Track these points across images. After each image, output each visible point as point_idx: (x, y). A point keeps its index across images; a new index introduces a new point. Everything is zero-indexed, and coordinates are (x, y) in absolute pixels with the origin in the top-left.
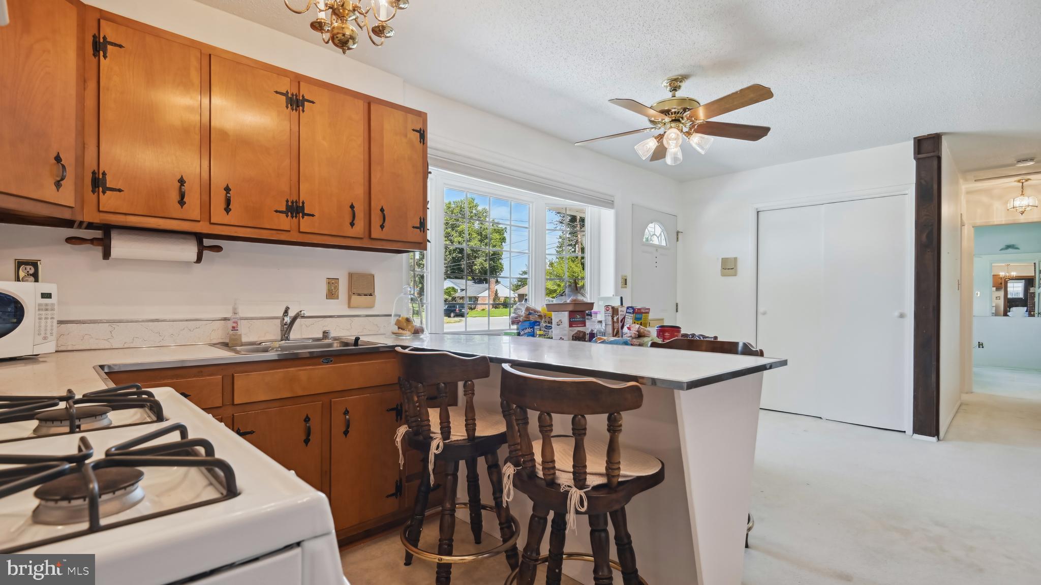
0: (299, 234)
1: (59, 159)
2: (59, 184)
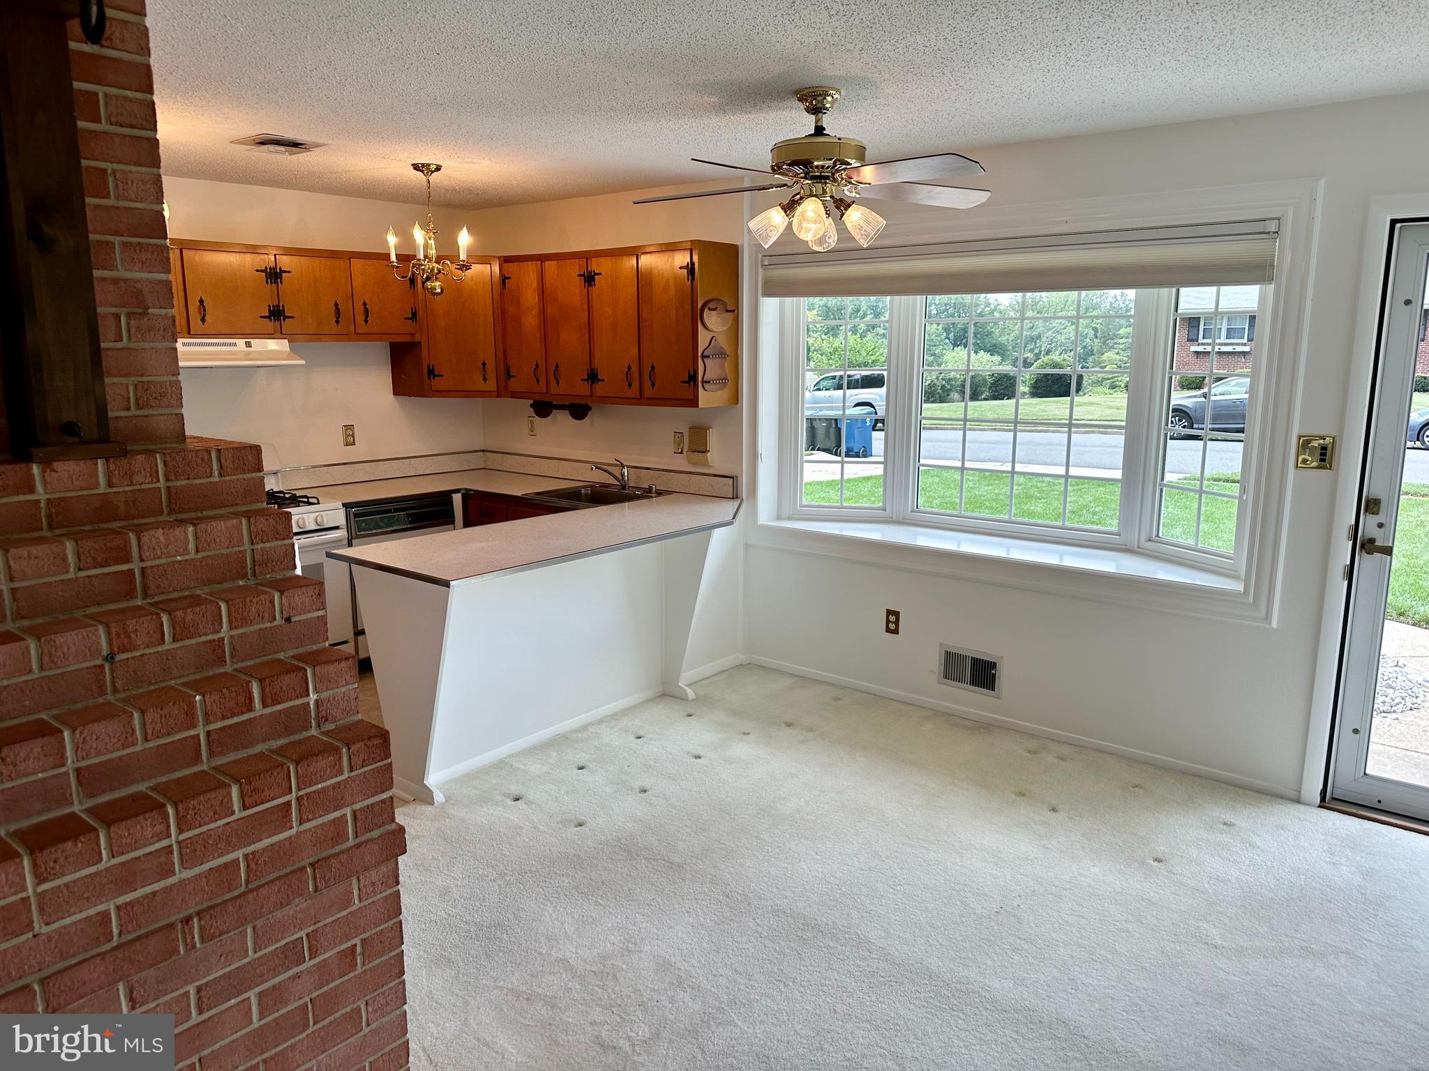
1: (484, 364)
2: (485, 380)
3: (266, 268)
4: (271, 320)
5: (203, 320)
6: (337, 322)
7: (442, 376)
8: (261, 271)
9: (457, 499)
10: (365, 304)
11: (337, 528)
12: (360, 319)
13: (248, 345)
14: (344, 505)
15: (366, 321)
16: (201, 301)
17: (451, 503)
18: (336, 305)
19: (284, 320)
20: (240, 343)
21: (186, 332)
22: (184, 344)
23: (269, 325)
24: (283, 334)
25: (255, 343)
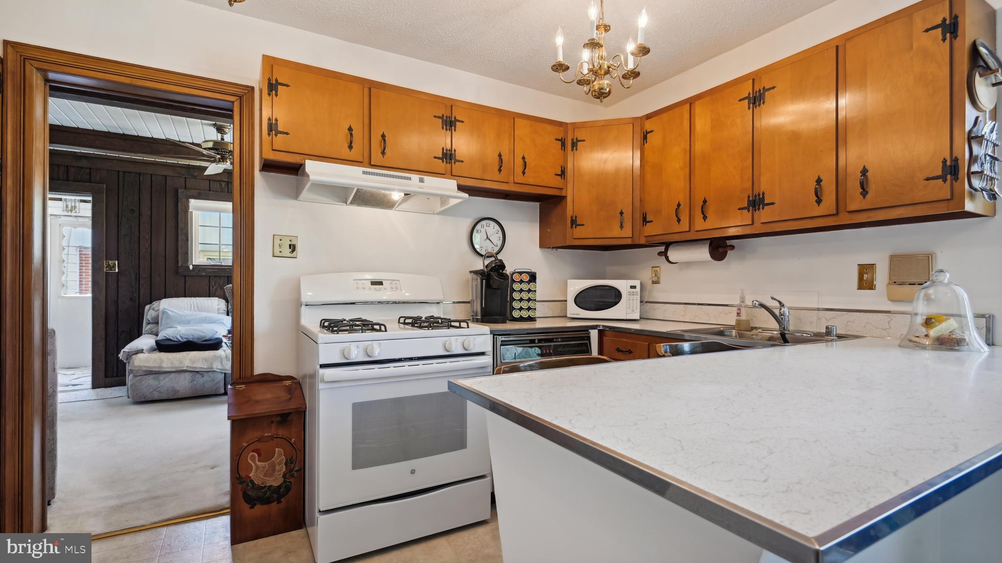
0: (755, 225)
1: (621, 213)
2: (622, 227)
3: (443, 116)
4: (443, 162)
5: (383, 153)
6: (500, 170)
7: (583, 225)
8: (439, 117)
9: (594, 334)
10: (524, 158)
11: (483, 354)
12: (519, 169)
13: (421, 180)
14: (492, 332)
15: (524, 173)
16: (383, 136)
17: (589, 338)
18: (500, 155)
19: (455, 163)
20: (415, 177)
21: (367, 162)
22: (364, 173)
23: (441, 166)
24: (452, 176)
25: (427, 178)
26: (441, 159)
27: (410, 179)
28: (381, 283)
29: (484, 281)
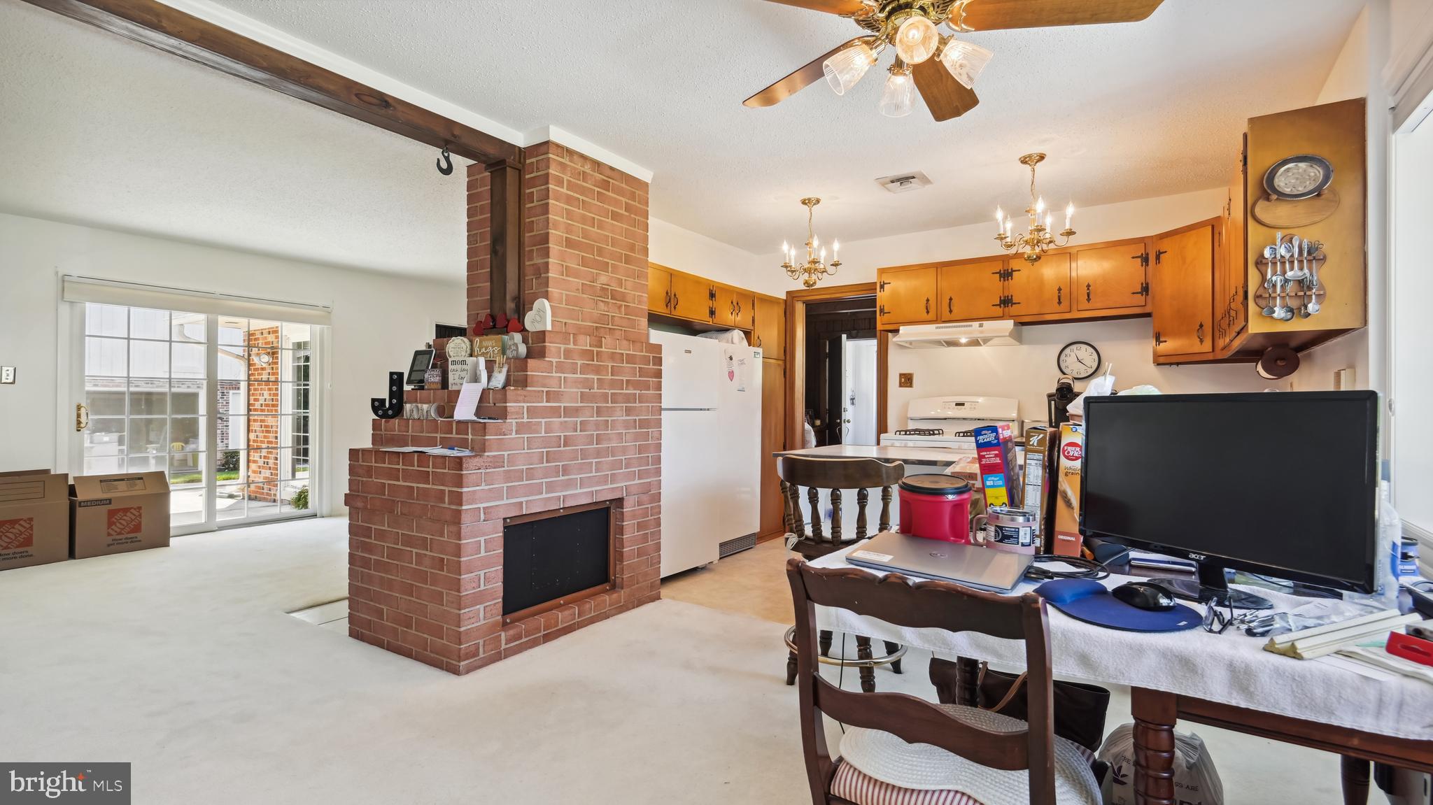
1: (1201, 326)
2: (1201, 341)
3: (1000, 270)
4: (1001, 307)
5: (951, 311)
6: (1060, 303)
7: (1166, 342)
8: (996, 272)
10: (1089, 286)
12: (1083, 298)
13: (981, 326)
15: (1089, 300)
16: (951, 299)
18: (1060, 289)
19: (1012, 306)
20: (976, 324)
21: (937, 320)
22: (937, 328)
23: (999, 311)
24: (1011, 317)
25: (986, 324)
26: (1000, 305)
27: (971, 326)
28: (963, 404)
29: (1053, 402)
